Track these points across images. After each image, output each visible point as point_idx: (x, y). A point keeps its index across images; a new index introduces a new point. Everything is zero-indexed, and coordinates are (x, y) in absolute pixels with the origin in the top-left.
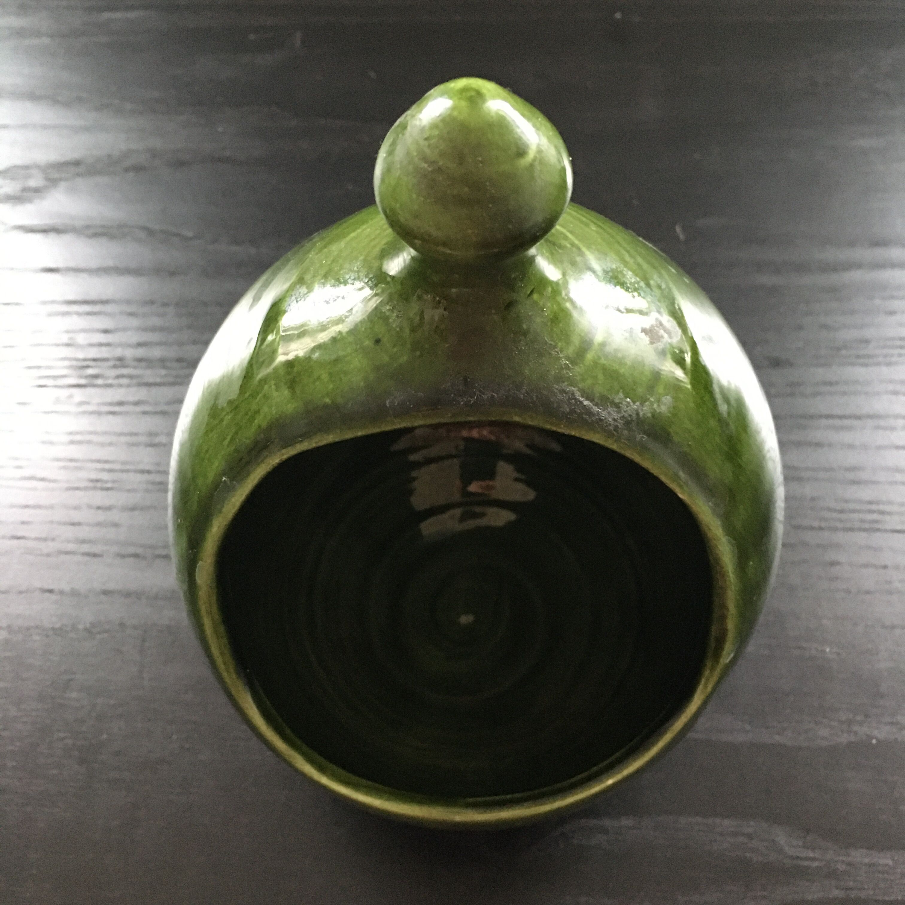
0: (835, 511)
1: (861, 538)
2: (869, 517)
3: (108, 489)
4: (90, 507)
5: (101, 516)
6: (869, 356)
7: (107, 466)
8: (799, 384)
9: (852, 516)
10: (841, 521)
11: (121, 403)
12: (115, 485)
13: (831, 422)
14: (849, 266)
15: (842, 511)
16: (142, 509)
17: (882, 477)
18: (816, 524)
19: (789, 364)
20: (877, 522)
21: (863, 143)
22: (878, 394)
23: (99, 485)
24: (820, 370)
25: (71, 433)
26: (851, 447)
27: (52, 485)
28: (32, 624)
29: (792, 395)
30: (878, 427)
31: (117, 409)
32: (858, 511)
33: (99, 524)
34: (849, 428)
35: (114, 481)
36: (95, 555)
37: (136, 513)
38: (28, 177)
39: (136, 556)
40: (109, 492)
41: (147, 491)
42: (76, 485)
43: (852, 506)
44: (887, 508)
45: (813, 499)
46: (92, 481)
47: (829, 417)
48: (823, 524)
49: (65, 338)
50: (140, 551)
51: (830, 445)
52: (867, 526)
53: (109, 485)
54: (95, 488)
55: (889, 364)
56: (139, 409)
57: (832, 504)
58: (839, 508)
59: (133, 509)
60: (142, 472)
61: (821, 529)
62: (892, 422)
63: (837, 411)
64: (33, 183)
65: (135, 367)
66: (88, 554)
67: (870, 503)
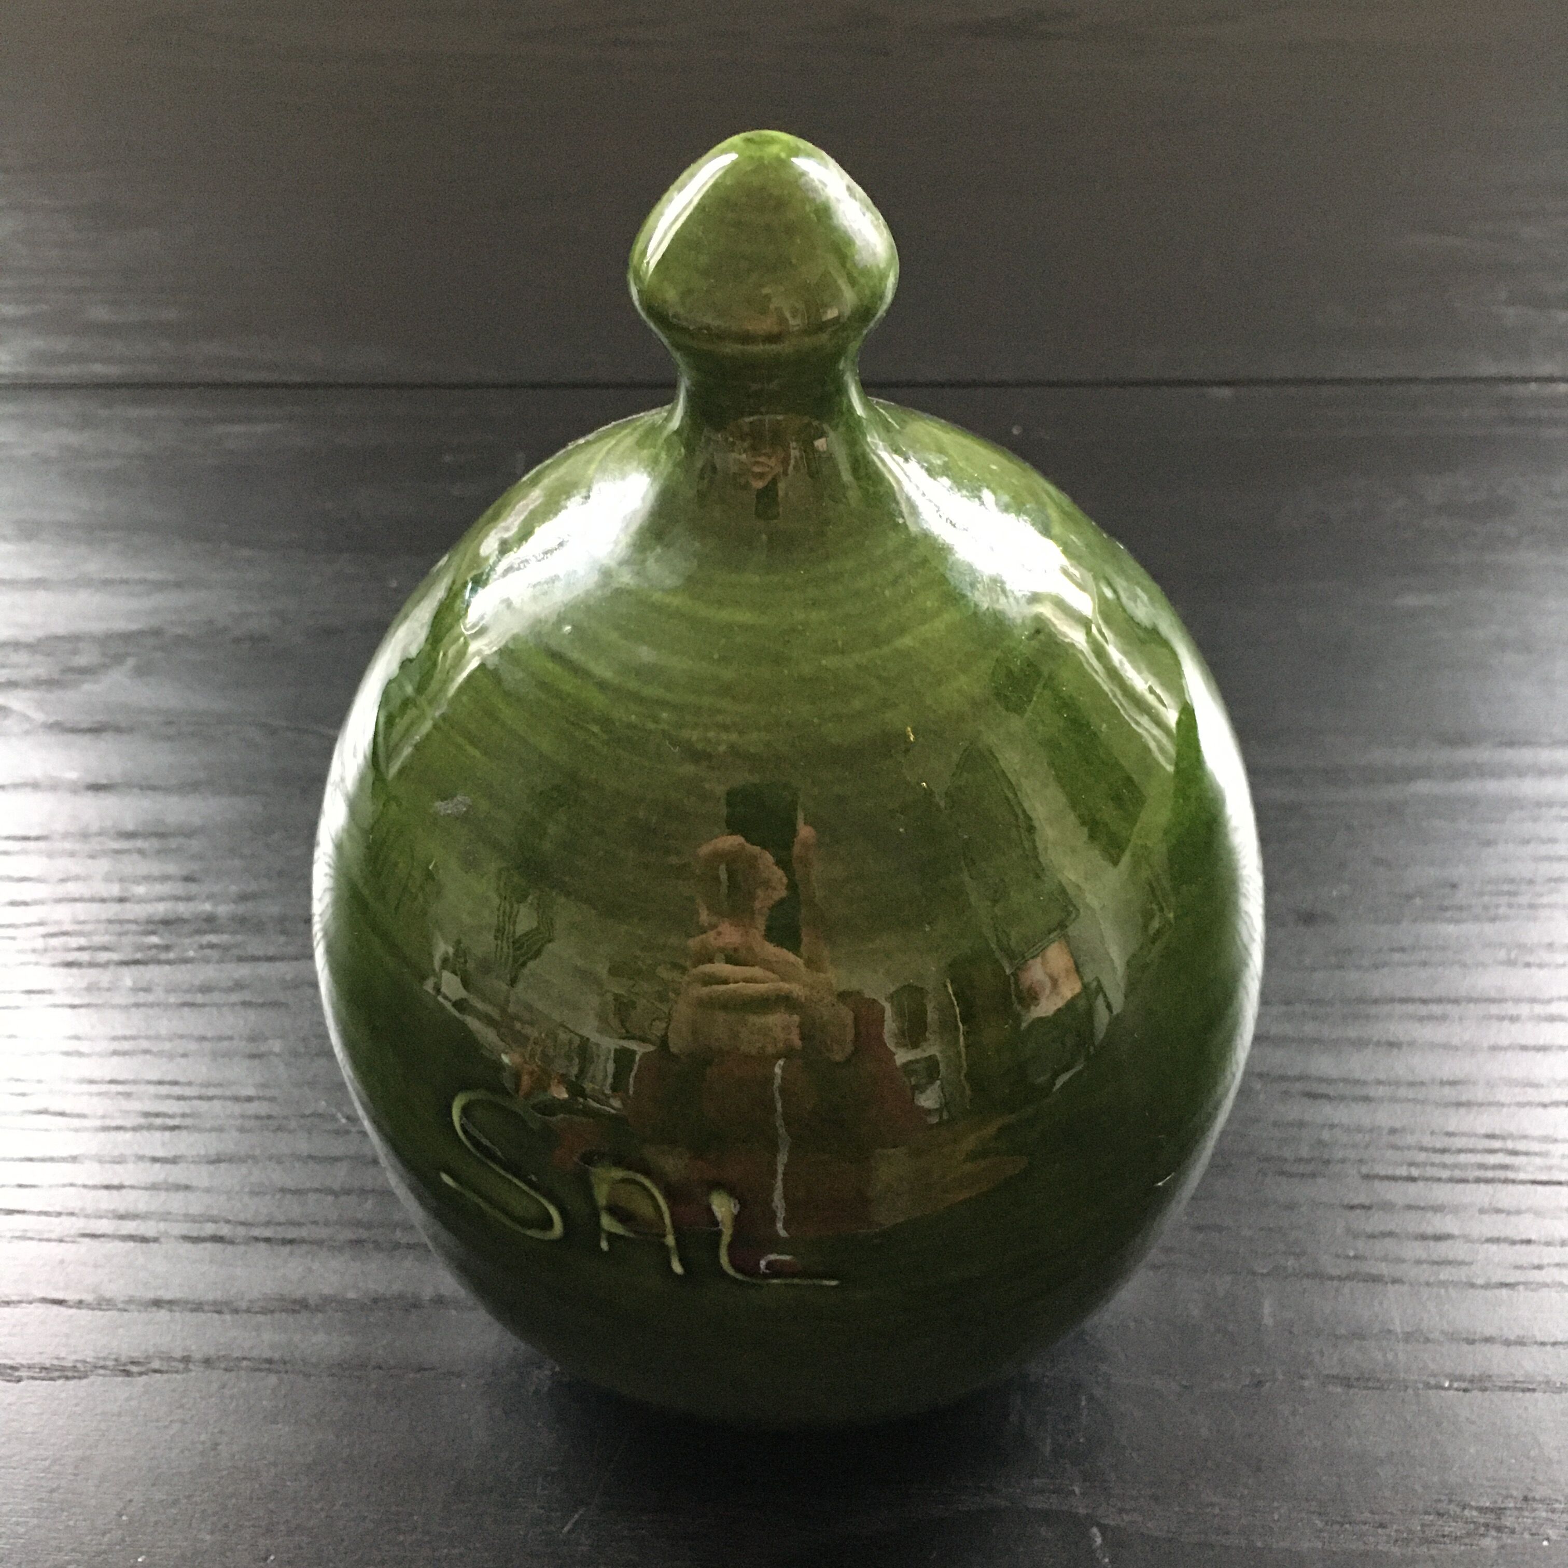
0: (1435, 1151)
1: (1481, 1194)
2: (1492, 1159)
3: (174, 1128)
4: (140, 1158)
5: (158, 1173)
6: (1460, 908)
7: (177, 1090)
8: (1349, 951)
9: (1463, 1158)
10: (1444, 1166)
11: (205, 989)
12: (188, 1122)
13: (1410, 1008)
14: (1410, 774)
15: (1444, 1151)
16: (231, 1159)
17: (1503, 1095)
18: (1403, 1171)
19: (1330, 919)
20: (1505, 1167)
21: (1410, 600)
22: (1483, 965)
23: (158, 1121)
24: (1384, 929)
25: (115, 1038)
26: (1447, 1047)
27: (76, 1122)
28: (24, 1362)
29: (1340, 967)
30: (1489, 1017)
31: (199, 998)
32: (1472, 1151)
33: (153, 1187)
34: (1444, 1018)
35: (184, 1115)
36: (144, 1240)
37: (223, 1166)
38: (75, 652)
39: (217, 1239)
40: (176, 1132)
41: (242, 1130)
42: (119, 1122)
43: (1459, 1142)
44: (1521, 1146)
45: (1393, 1131)
46: (147, 1115)
47: (1404, 1001)
48: (1415, 1172)
49: (115, 890)
50: (225, 1230)
51: (1412, 1044)
52: (1490, 1174)
53: (176, 1122)
54: (149, 1128)
55: (1493, 920)
56: (235, 997)
57: (1427, 1141)
58: (1438, 1145)
59: (217, 1160)
60: (236, 1099)
61: (1412, 1179)
62: (1510, 1009)
63: (1418, 992)
64: (82, 660)
65: (234, 933)
66: (131, 1238)
67: (1491, 1136)
